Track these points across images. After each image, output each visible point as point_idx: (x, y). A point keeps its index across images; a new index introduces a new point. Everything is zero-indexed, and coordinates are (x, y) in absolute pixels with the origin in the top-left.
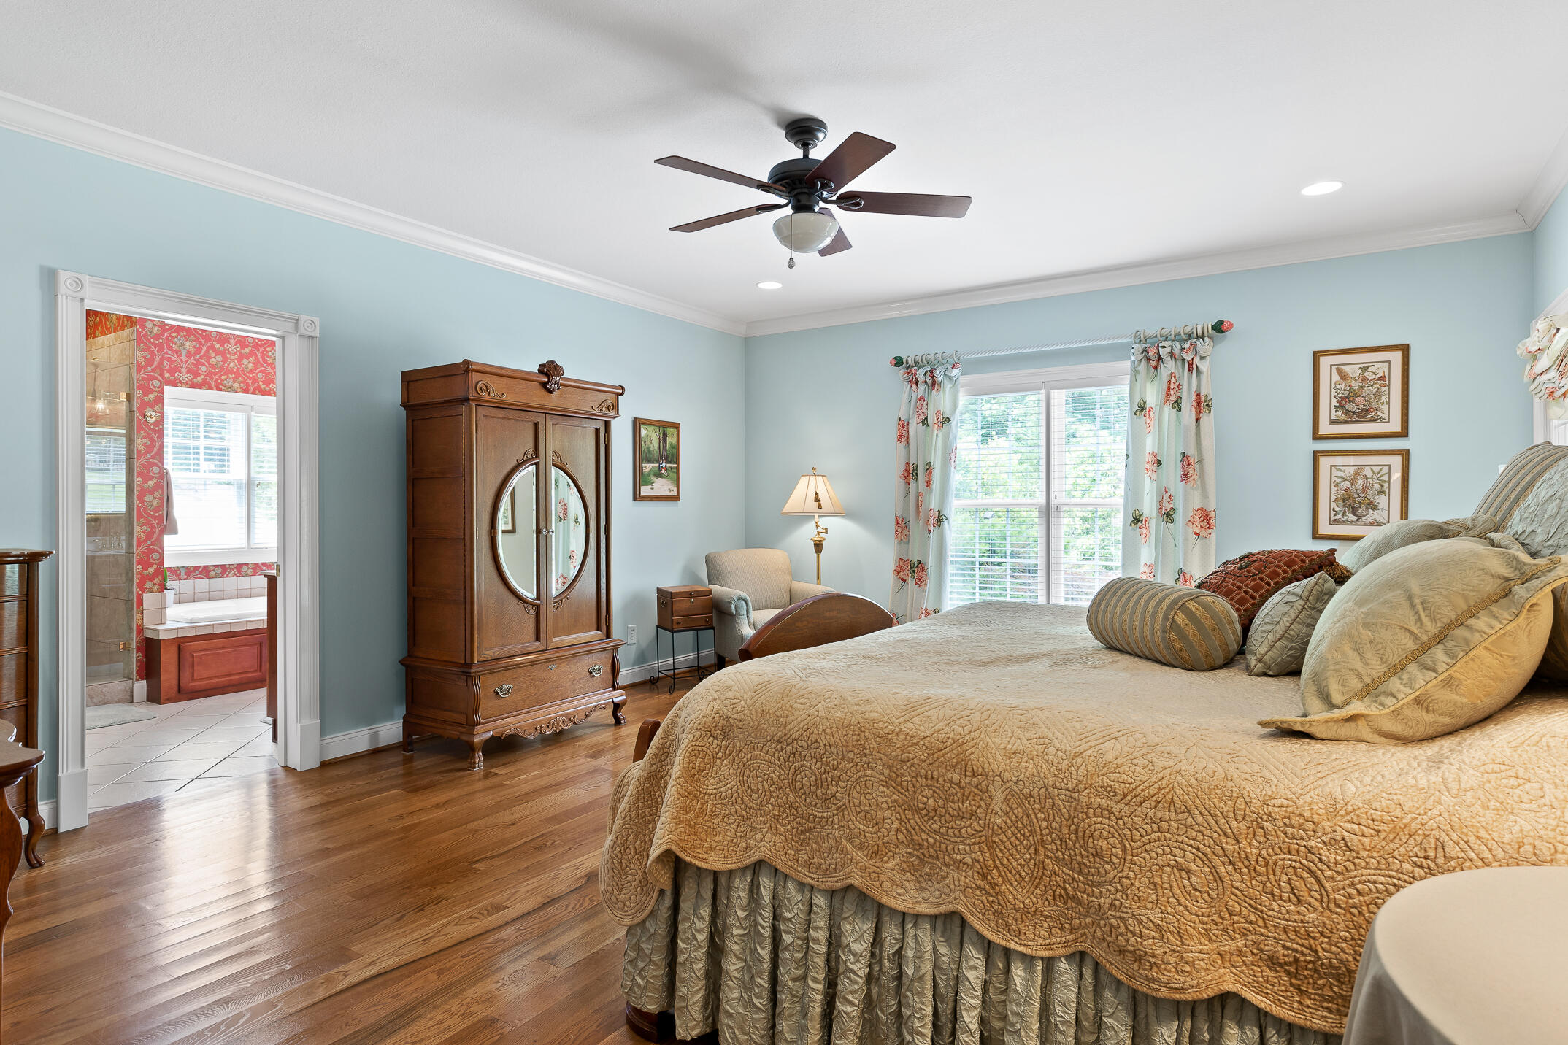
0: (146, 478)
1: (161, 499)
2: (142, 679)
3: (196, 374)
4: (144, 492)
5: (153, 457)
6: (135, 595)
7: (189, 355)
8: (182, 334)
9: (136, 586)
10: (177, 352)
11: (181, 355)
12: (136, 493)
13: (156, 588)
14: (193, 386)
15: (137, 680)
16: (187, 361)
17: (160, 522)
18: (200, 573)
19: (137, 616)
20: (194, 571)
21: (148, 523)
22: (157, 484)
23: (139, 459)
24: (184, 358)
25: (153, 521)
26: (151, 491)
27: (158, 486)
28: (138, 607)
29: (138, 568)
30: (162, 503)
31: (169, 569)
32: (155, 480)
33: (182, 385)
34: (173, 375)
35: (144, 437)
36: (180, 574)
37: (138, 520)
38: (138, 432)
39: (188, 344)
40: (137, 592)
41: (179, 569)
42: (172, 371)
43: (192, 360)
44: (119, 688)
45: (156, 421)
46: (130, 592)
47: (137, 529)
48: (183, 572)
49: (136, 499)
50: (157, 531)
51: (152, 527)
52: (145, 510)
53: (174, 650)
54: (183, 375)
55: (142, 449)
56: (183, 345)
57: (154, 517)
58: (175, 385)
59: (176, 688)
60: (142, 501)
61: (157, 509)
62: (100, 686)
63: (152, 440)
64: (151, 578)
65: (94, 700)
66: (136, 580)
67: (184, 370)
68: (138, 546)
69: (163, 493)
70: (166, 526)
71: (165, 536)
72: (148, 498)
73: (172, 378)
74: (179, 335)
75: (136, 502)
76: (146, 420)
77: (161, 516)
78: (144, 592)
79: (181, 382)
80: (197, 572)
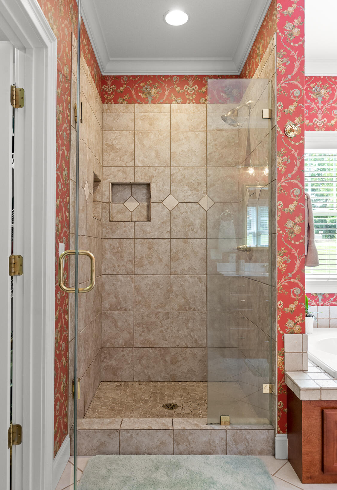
0: (287, 202)
1: (302, 225)
2: (284, 432)
3: (330, 118)
4: (285, 217)
5: (293, 177)
6: (277, 334)
7: (324, 102)
8: (318, 83)
9: (277, 325)
10: (313, 100)
11: (318, 103)
12: (277, 218)
13: (297, 328)
14: (328, 129)
15: (279, 432)
16: (322, 107)
17: (301, 253)
18: (334, 300)
19: (278, 359)
20: (329, 298)
21: (288, 253)
22: (297, 207)
23: (280, 179)
24: (320, 104)
25: (294, 251)
26: (292, 216)
27: (299, 211)
28: (279, 349)
29: (279, 304)
30: (303, 229)
31: (309, 295)
32: (296, 203)
33: (319, 128)
34: (311, 121)
35: (284, 155)
36: (318, 300)
37: (279, 249)
38: (279, 149)
39: (323, 91)
40: (278, 332)
41: (317, 295)
42: (311, 118)
43: (327, 106)
44: (262, 437)
45: (296, 136)
46: (272, 329)
47: (278, 259)
48: (320, 298)
49: (277, 225)
50: (298, 262)
51: (293, 257)
52: (286, 237)
53: (317, 415)
54: (320, 121)
55: (283, 169)
56: (319, 93)
57: (294, 246)
58: (312, 129)
59: (319, 465)
60: (283, 228)
61: (298, 237)
62: (244, 432)
63: (293, 158)
64: (292, 315)
65: (239, 446)
66: (278, 318)
67: (320, 116)
68: (280, 279)
69: (304, 218)
70: (306, 256)
71: (306, 268)
72: (289, 224)
73: (311, 124)
74: (316, 84)
75: (277, 228)
76: (287, 136)
77: (302, 245)
78: (285, 332)
79: (318, 127)
80: (332, 299)
